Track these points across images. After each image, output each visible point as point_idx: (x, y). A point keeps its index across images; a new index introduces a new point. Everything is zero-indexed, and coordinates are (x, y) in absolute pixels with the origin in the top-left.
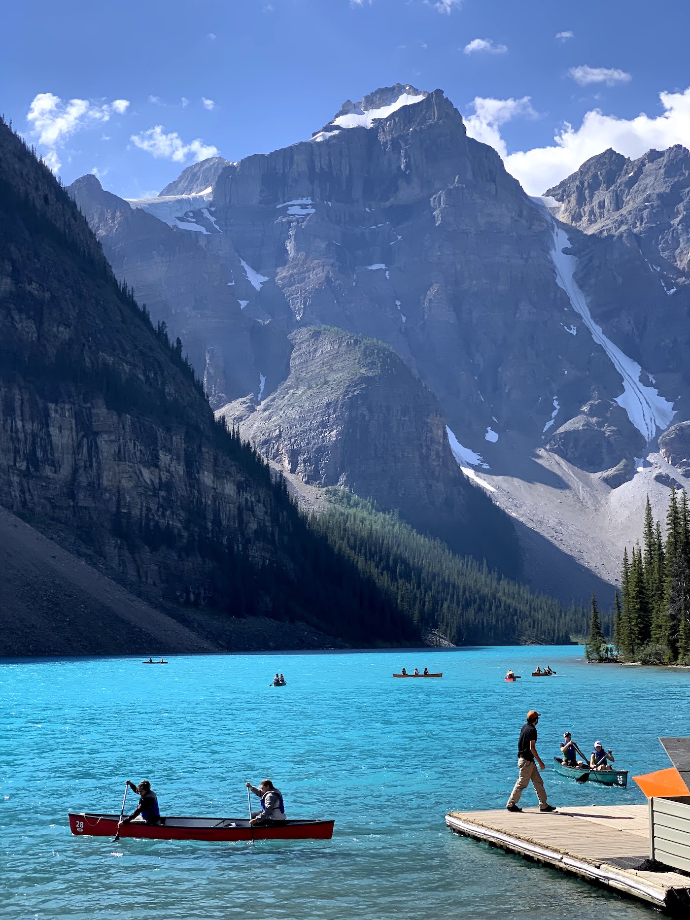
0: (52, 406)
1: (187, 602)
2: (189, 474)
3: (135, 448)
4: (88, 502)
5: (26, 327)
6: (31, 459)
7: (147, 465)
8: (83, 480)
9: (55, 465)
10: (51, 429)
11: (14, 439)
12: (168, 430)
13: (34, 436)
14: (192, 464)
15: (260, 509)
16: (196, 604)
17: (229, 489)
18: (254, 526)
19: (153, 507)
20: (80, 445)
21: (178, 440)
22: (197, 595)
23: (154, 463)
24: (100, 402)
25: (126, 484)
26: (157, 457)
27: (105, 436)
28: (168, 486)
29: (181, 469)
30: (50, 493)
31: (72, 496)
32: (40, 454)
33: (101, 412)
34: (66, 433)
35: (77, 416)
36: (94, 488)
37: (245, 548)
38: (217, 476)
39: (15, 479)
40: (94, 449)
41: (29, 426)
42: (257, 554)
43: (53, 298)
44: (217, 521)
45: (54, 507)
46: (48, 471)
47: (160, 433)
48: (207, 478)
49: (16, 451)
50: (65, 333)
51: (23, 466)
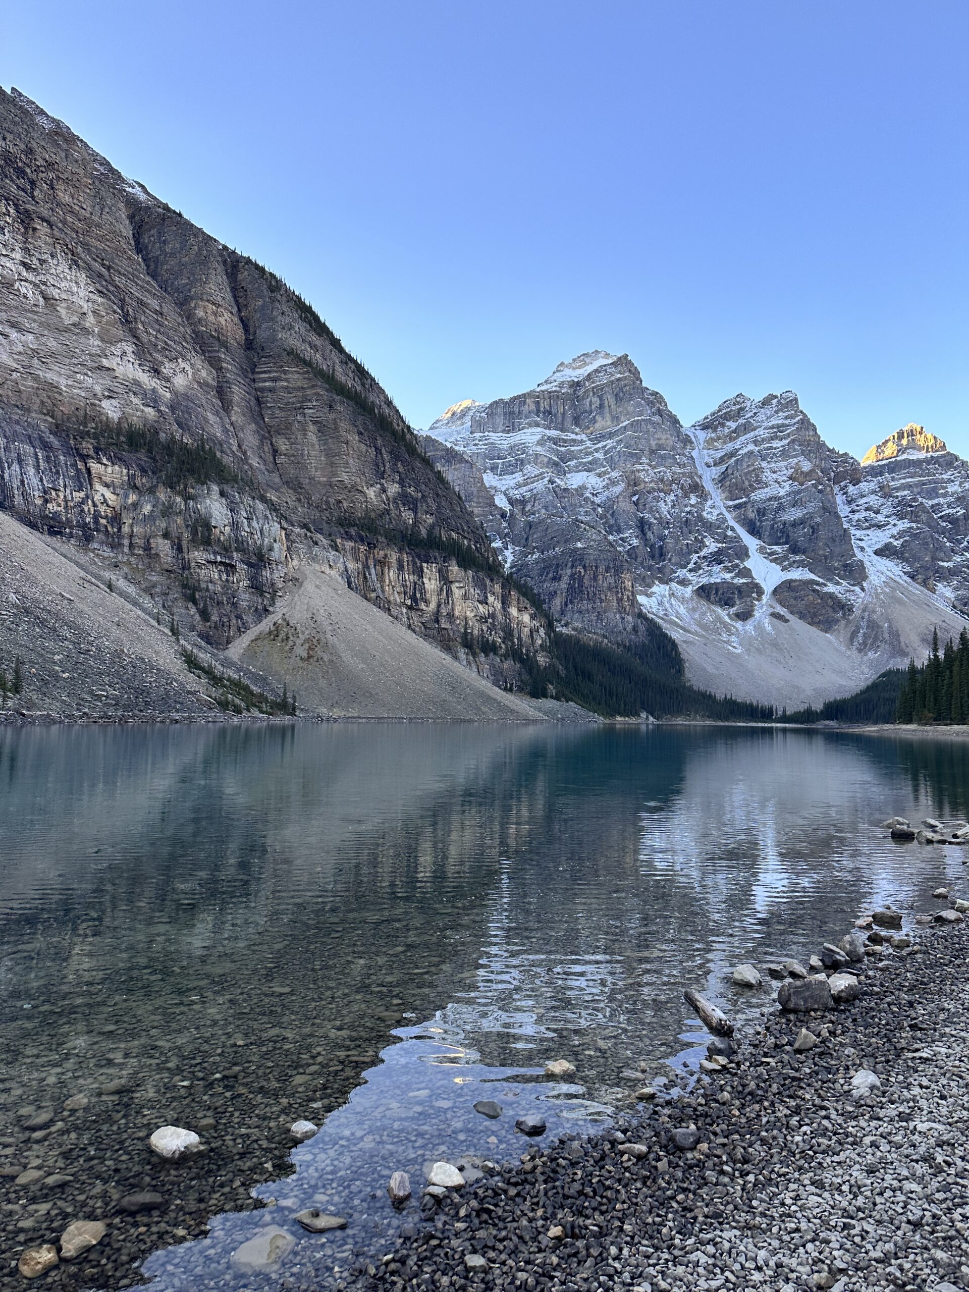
0: (425, 565)
1: (505, 689)
2: (504, 608)
3: (475, 592)
4: (448, 626)
5: (408, 517)
6: (414, 598)
7: (480, 602)
8: (444, 611)
9: (427, 602)
10: (426, 580)
11: (405, 586)
12: (492, 580)
13: (415, 583)
14: (505, 602)
15: (542, 631)
16: (511, 690)
17: (526, 618)
18: (539, 642)
19: (485, 629)
20: (441, 590)
21: (497, 588)
22: (512, 685)
23: (484, 602)
24: (454, 562)
25: (470, 614)
26: (486, 598)
27: (457, 585)
28: (493, 616)
29: (499, 606)
30: (424, 620)
31: (437, 621)
32: (418, 595)
33: (454, 568)
34: (433, 582)
35: (440, 571)
36: (450, 616)
37: (535, 656)
38: (520, 610)
39: (404, 610)
40: (449, 592)
41: (411, 577)
42: (542, 659)
43: (423, 496)
44: (520, 639)
45: (426, 628)
46: (423, 606)
47: (488, 582)
48: (514, 611)
49: (405, 593)
50: (430, 520)
51: (409, 602)
